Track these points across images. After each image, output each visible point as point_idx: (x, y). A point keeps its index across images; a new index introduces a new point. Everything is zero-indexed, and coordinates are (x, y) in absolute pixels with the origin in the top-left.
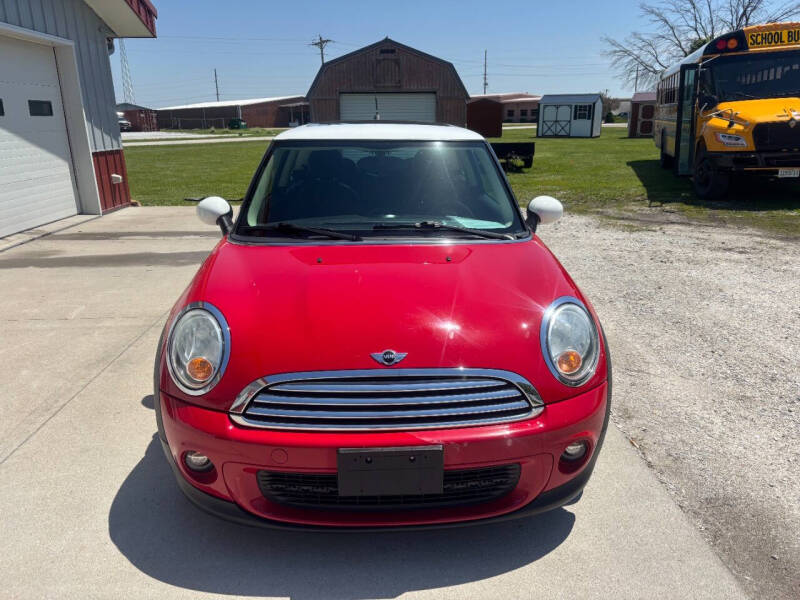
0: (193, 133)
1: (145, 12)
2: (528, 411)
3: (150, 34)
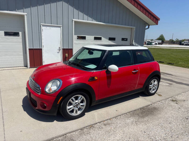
1: (156, 20)
2: (39, 93)
3: (156, 24)
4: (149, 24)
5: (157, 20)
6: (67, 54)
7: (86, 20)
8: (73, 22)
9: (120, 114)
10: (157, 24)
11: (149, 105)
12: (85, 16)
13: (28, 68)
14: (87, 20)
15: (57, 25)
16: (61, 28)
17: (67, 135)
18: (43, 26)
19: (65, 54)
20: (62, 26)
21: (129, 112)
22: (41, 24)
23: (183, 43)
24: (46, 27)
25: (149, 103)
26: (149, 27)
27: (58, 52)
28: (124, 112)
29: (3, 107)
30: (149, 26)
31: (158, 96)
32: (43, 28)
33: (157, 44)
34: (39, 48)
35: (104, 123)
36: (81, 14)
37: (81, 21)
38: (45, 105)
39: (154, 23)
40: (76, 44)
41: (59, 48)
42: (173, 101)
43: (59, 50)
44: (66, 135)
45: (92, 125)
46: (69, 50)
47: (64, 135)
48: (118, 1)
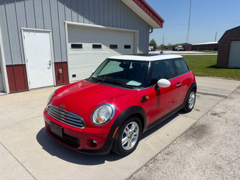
0: (200, 52)
1: (160, 22)
2: (81, 127)
3: (160, 27)
4: (152, 26)
5: (162, 23)
6: (60, 70)
7: (76, 22)
8: (66, 25)
9: (174, 139)
10: (162, 27)
11: (195, 123)
12: (81, 18)
13: (8, 93)
14: (83, 22)
15: (36, 28)
16: (49, 33)
17: (134, 176)
18: (25, 30)
19: (58, 69)
20: (51, 31)
21: (182, 135)
22: (22, 28)
23: (176, 48)
24: (28, 33)
25: (195, 121)
26: (152, 31)
27: (49, 67)
28: (177, 135)
29: (15, 156)
30: (152, 29)
31: (196, 111)
32: (25, 34)
33: (150, 50)
34: (21, 63)
35: (165, 152)
36: (75, 14)
37: (81, 25)
38: (95, 142)
39: (159, 26)
40: (70, 55)
41: (50, 61)
42: (213, 114)
43: (50, 65)
44: (132, 176)
45: (154, 157)
46: (63, 64)
47: (131, 178)
48: (121, 1)
